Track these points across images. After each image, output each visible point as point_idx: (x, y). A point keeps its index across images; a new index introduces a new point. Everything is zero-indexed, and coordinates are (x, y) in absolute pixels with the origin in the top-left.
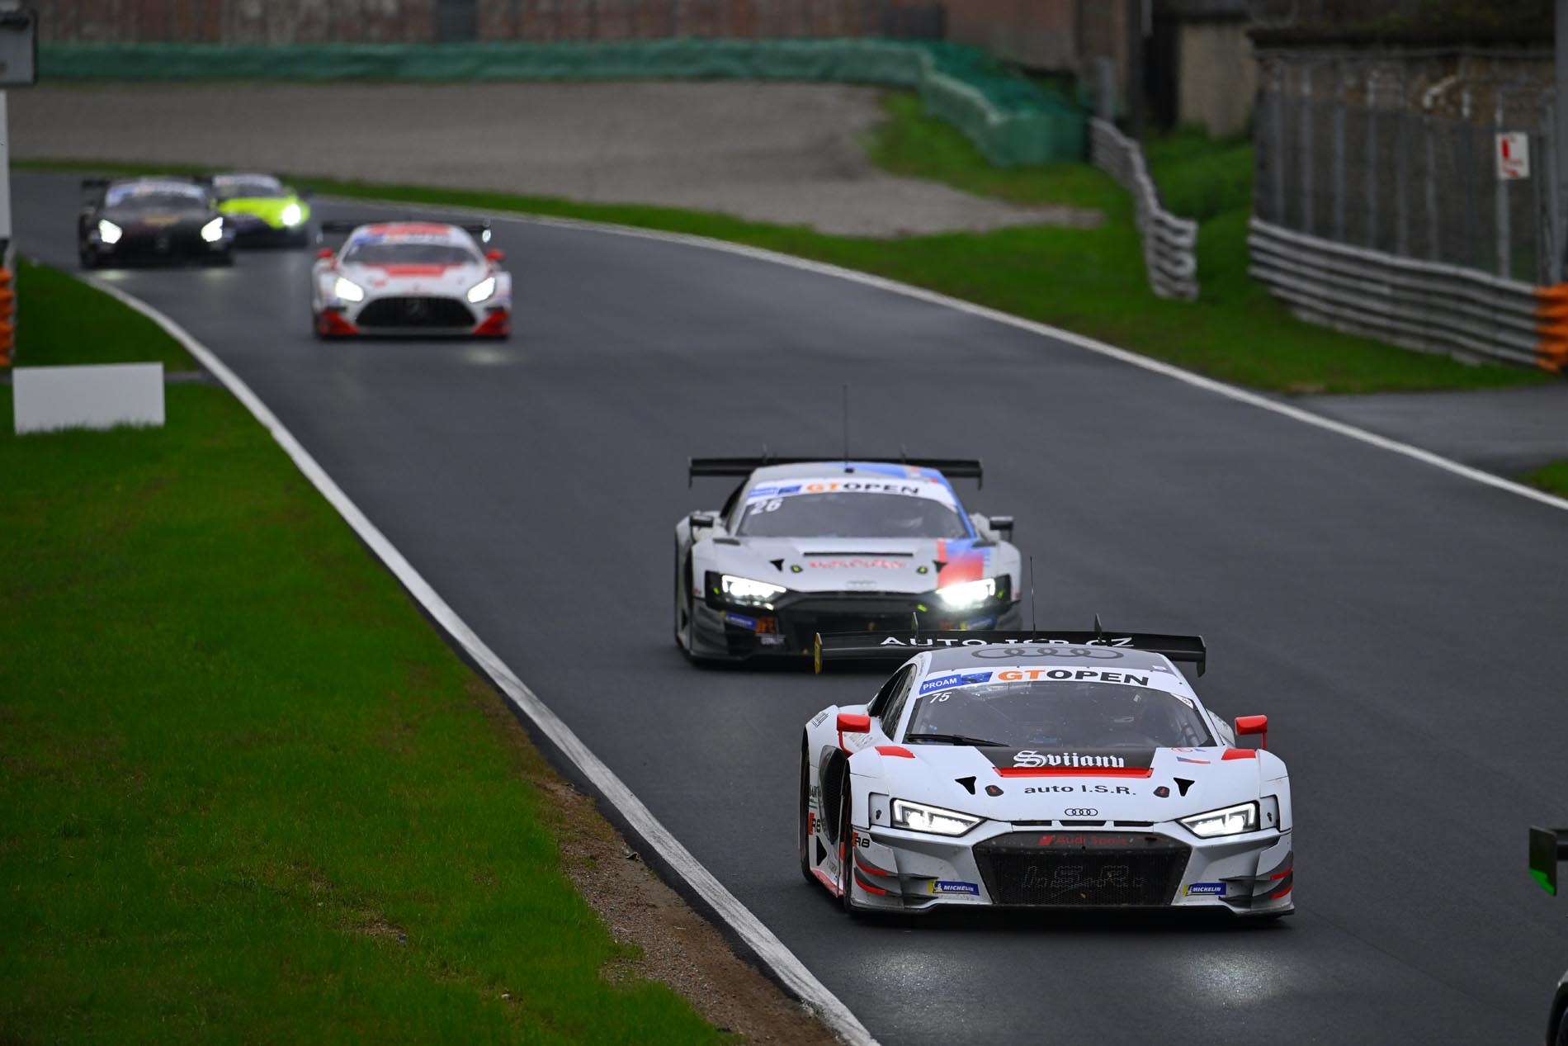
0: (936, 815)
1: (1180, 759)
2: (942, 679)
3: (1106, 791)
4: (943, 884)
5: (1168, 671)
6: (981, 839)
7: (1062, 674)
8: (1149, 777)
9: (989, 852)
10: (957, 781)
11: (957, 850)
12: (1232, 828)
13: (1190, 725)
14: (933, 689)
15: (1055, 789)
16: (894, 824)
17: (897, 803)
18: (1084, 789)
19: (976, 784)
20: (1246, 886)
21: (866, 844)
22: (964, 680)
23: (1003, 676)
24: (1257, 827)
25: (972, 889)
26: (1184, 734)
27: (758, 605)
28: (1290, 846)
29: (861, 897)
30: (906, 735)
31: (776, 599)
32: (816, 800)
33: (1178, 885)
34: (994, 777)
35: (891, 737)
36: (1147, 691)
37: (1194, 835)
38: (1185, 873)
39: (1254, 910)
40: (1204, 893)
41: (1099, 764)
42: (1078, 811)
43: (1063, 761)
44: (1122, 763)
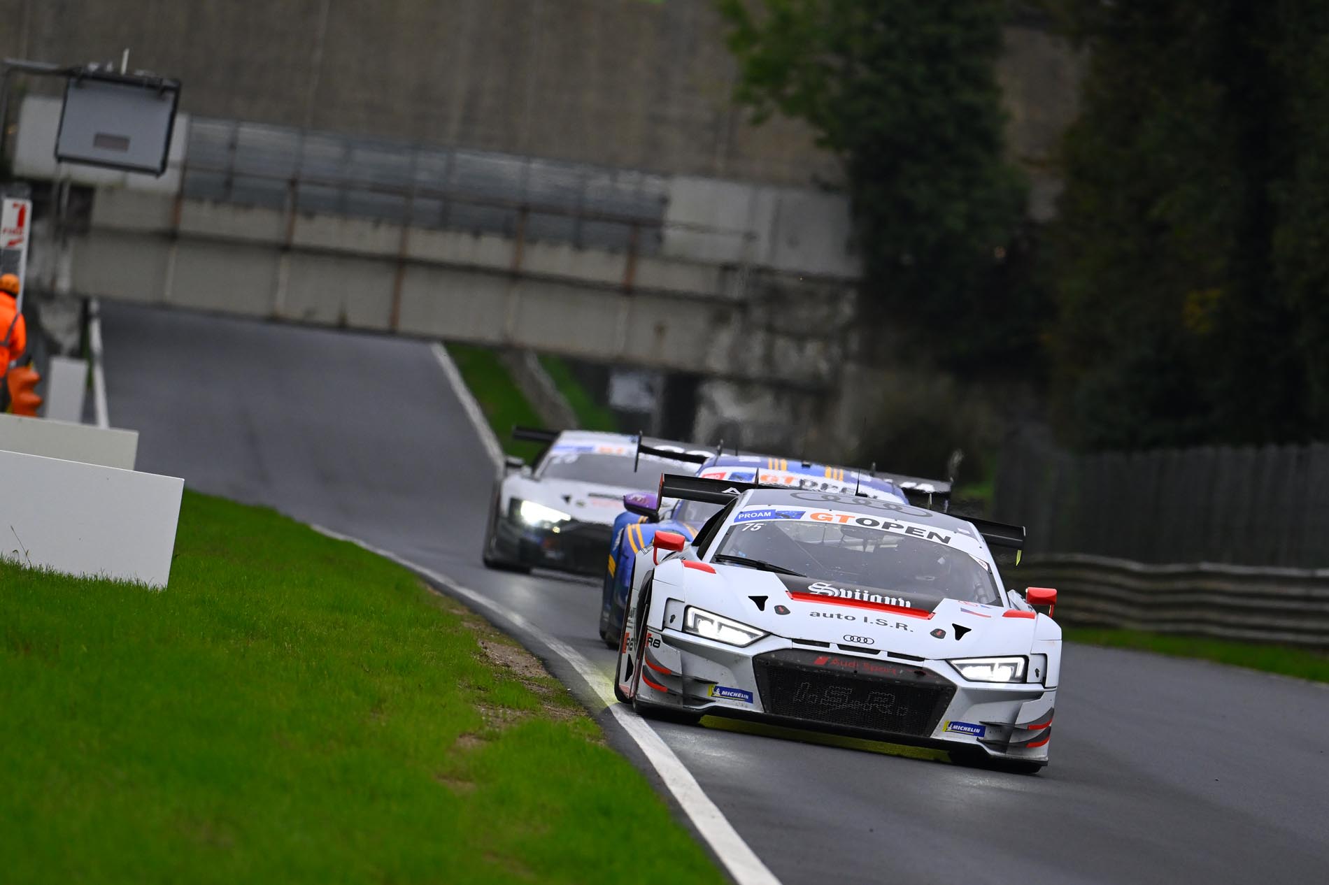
0: (725, 625)
1: (963, 610)
2: (758, 512)
3: (886, 624)
4: (722, 689)
5: (972, 535)
6: (762, 651)
7: (870, 522)
8: (929, 619)
9: (767, 664)
10: (751, 597)
11: (738, 658)
12: (1000, 677)
13: (982, 586)
14: (747, 519)
15: (839, 616)
16: (685, 629)
17: (691, 611)
18: (866, 620)
19: (766, 602)
20: (1005, 732)
21: (657, 643)
22: (777, 515)
23: (814, 515)
24: (1024, 680)
25: (747, 697)
26: (976, 591)
27: (547, 527)
28: (1053, 702)
29: (645, 693)
30: (714, 555)
31: (562, 524)
32: (632, 620)
33: (939, 720)
34: (787, 601)
35: (701, 555)
36: (945, 548)
37: (962, 676)
38: (948, 709)
39: (1008, 755)
40: (963, 732)
41: (887, 602)
42: (855, 640)
43: (854, 595)
44: (908, 605)
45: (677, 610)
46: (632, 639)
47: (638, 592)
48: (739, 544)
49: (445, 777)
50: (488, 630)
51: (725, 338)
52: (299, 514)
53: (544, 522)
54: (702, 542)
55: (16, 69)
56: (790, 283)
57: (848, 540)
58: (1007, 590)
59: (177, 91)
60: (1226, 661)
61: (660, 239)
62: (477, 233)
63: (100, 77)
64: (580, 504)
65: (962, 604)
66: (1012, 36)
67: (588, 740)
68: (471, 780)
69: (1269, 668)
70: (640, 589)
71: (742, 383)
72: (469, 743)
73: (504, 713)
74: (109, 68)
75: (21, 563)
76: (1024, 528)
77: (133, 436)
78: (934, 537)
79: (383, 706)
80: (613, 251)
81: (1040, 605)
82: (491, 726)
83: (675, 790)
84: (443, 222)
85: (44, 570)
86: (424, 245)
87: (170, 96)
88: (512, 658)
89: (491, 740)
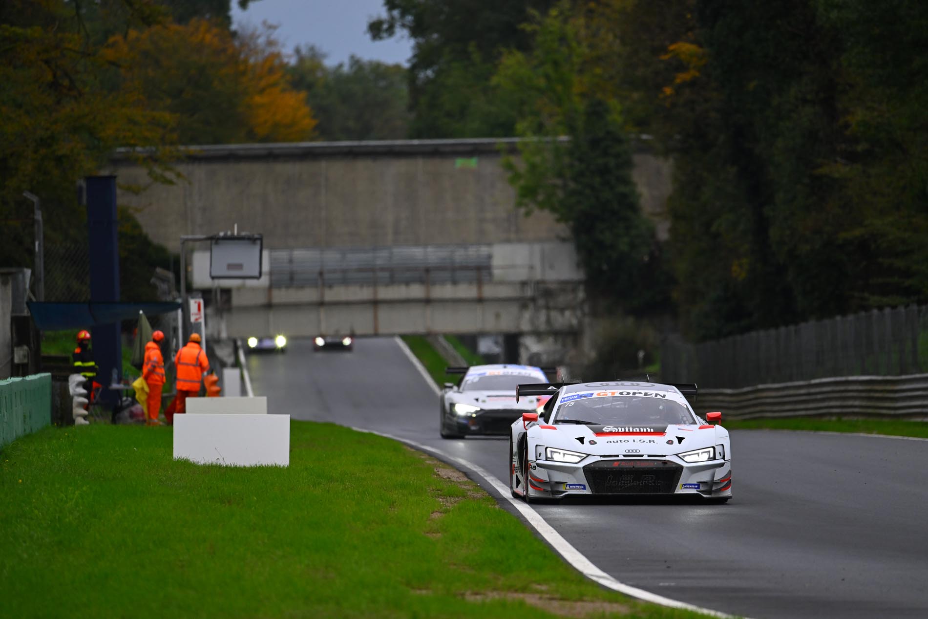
0: (566, 454)
1: (679, 429)
2: (571, 396)
4: (570, 485)
5: (676, 392)
6: (587, 464)
7: (626, 394)
8: (664, 436)
9: (590, 470)
10: (577, 439)
11: (575, 469)
12: (703, 459)
13: (685, 416)
14: (566, 401)
15: (621, 441)
16: (547, 459)
17: (548, 449)
18: (634, 441)
19: (585, 440)
20: (710, 485)
21: (534, 468)
22: (580, 396)
23: (598, 394)
24: (714, 458)
25: (583, 487)
26: (682, 419)
27: (469, 415)
28: (730, 467)
30: (554, 421)
31: (476, 412)
32: (515, 458)
33: (677, 484)
34: (593, 437)
35: (547, 421)
36: (664, 400)
37: (684, 461)
38: (681, 479)
39: (713, 496)
40: (689, 488)
41: (642, 431)
42: (631, 451)
43: (625, 430)
44: (652, 430)
45: (541, 450)
46: (518, 468)
48: (564, 413)
49: (427, 533)
50: (438, 463)
51: (527, 315)
52: (345, 424)
53: (468, 413)
54: (546, 415)
55: (187, 240)
56: (553, 287)
57: (615, 403)
58: (697, 416)
59: (261, 239)
60: (775, 428)
61: (491, 274)
62: (407, 283)
63: (225, 238)
64: (484, 401)
65: (678, 426)
66: (637, 158)
67: (490, 506)
68: (439, 532)
69: (796, 428)
71: (538, 335)
72: (437, 516)
73: (450, 500)
74: (229, 233)
75: (221, 464)
76: (696, 384)
77: (264, 399)
78: (658, 396)
79: (395, 504)
80: (470, 283)
81: (714, 421)
82: (445, 506)
83: (533, 523)
84: (392, 281)
85: (232, 466)
86: (385, 293)
87: (258, 242)
88: (450, 474)
89: (446, 513)
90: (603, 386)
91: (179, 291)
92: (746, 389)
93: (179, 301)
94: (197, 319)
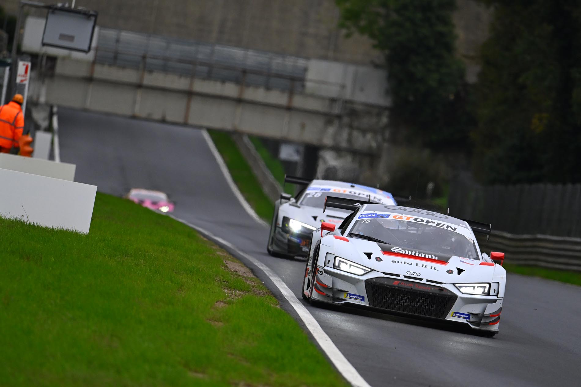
0: (353, 266)
1: (461, 261)
2: (369, 214)
3: (426, 267)
4: (351, 295)
5: (466, 227)
6: (369, 278)
7: (420, 220)
8: (446, 265)
9: (371, 284)
10: (365, 253)
11: (358, 281)
12: (477, 292)
13: (471, 251)
14: (364, 217)
15: (405, 263)
16: (334, 267)
17: (337, 258)
18: (417, 265)
19: (372, 256)
20: (480, 317)
21: (321, 273)
22: (378, 216)
23: (395, 217)
24: (488, 294)
25: (362, 299)
26: (467, 253)
28: (502, 304)
29: (315, 296)
30: (349, 233)
32: (310, 262)
33: (449, 311)
34: (381, 255)
35: (342, 233)
36: (454, 233)
37: (460, 291)
38: (453, 307)
39: (480, 328)
40: (460, 317)
41: (427, 257)
43: (412, 253)
44: (437, 258)
45: (331, 258)
46: (310, 271)
47: (314, 250)
48: (360, 228)
49: (210, 320)
50: (228, 256)
51: (331, 130)
54: (343, 227)
56: (359, 107)
57: (410, 228)
58: (482, 252)
59: (96, 16)
60: (546, 278)
61: (303, 86)
62: (224, 81)
63: (62, 9)
65: (461, 259)
67: (272, 305)
68: (221, 322)
69: (566, 281)
70: (314, 248)
72: (220, 305)
73: (235, 293)
74: (67, 5)
75: (25, 221)
76: (491, 225)
77: (73, 166)
78: (449, 228)
79: (183, 288)
80: (283, 91)
81: (497, 260)
82: (230, 298)
84: (209, 77)
85: (35, 224)
86: (200, 86)
87: (93, 18)
88: (238, 268)
89: (230, 304)
90: (401, 210)
91: (10, 51)
92: (526, 236)
93: (9, 61)
94: (22, 81)
